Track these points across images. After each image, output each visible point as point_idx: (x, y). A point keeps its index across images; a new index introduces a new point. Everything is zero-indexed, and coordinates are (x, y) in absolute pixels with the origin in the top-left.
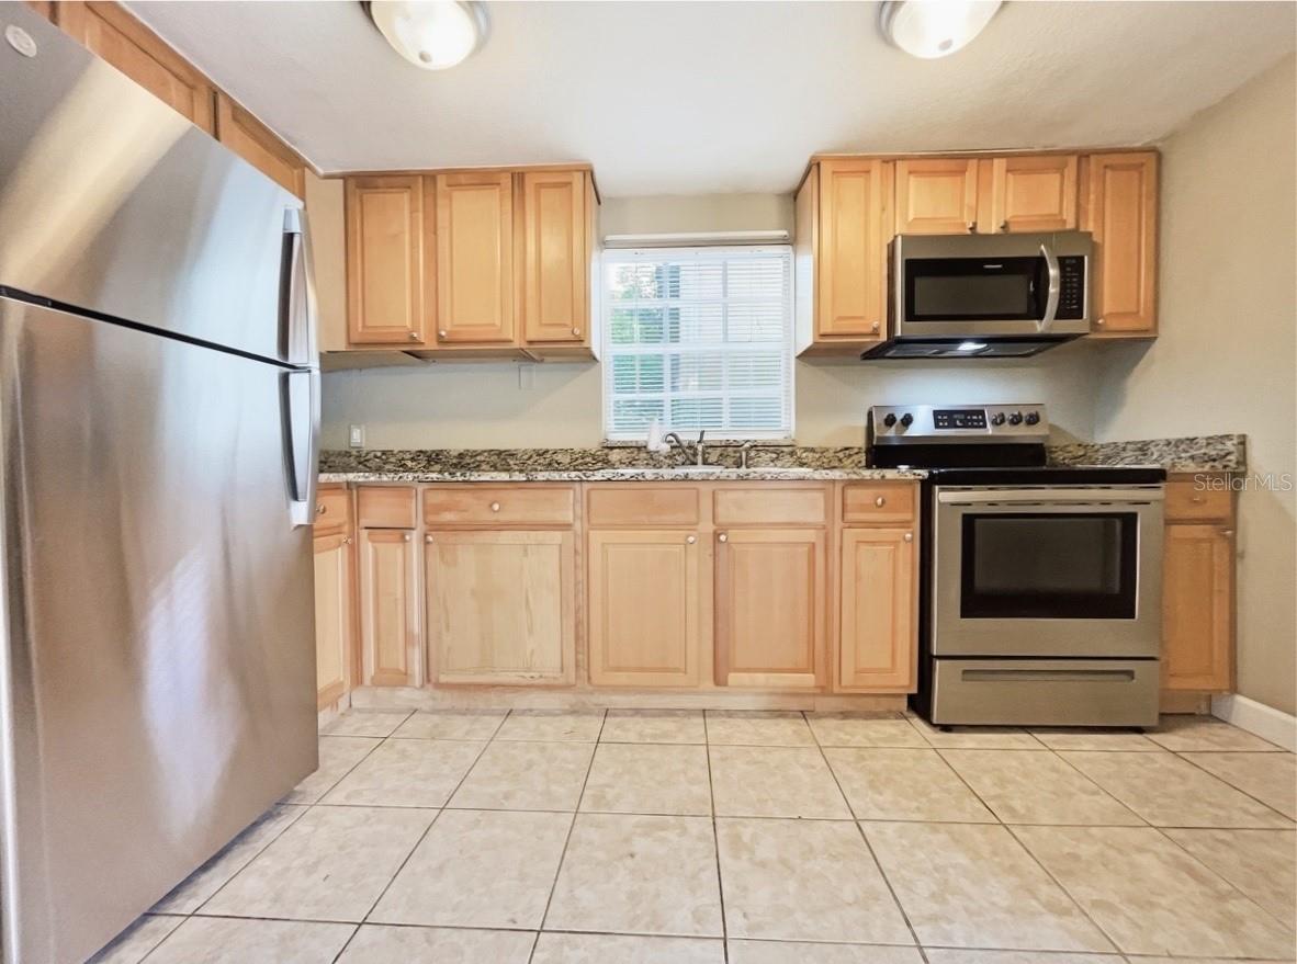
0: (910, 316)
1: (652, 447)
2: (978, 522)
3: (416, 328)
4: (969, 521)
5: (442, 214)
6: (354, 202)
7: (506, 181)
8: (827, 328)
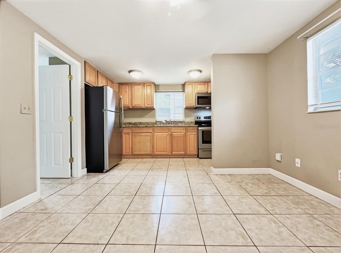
0: (198, 104)
1: (163, 122)
2: (204, 132)
3: (129, 105)
4: (203, 131)
5: (133, 89)
6: (120, 87)
7: (142, 84)
8: (187, 105)
